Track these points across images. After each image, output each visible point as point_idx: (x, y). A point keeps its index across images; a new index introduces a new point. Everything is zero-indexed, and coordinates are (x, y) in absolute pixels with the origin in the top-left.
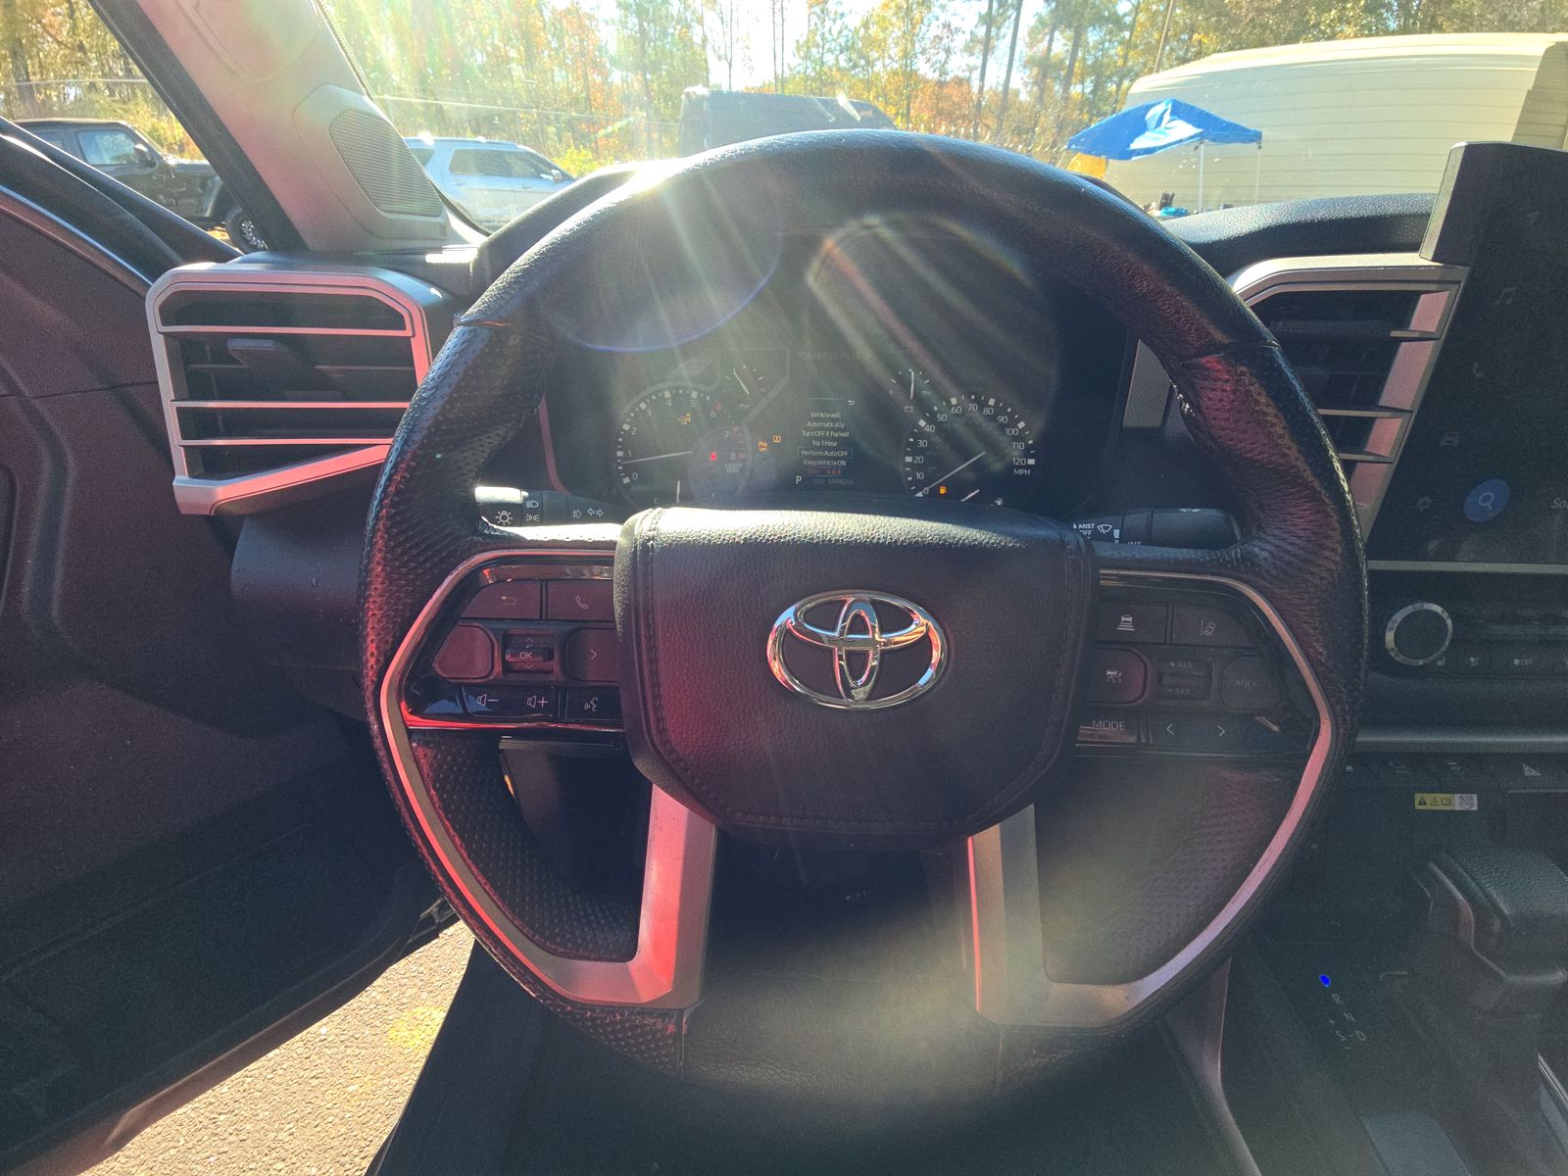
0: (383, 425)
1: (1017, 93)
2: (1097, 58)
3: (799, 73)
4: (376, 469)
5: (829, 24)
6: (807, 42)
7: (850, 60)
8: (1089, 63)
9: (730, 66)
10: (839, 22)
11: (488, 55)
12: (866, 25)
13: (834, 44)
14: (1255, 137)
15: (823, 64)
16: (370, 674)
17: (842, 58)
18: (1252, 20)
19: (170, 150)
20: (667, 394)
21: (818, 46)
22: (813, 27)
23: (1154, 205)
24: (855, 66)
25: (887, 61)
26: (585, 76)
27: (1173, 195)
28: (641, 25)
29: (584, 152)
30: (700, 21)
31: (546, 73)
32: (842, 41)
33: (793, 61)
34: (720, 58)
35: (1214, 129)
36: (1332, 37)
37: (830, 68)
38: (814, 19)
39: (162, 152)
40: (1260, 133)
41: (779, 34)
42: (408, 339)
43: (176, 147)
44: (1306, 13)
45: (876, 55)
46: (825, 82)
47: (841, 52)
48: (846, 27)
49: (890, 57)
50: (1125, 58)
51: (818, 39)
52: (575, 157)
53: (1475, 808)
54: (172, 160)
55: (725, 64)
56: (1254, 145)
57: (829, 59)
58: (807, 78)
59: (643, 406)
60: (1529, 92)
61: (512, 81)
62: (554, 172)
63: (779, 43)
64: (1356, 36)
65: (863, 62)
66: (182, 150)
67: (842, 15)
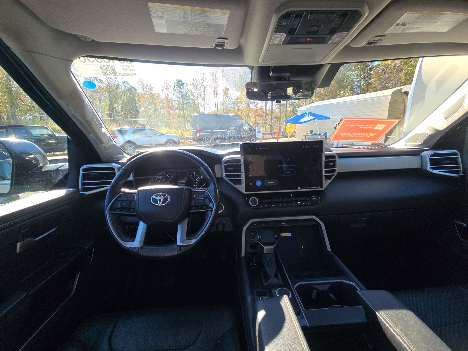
0: (109, 183)
1: (275, 110)
2: (292, 103)
3: (222, 109)
4: (107, 190)
5: (228, 99)
6: (223, 103)
7: (234, 106)
8: (291, 104)
9: (205, 108)
10: (230, 99)
11: (145, 108)
12: (237, 99)
13: (229, 103)
14: (329, 118)
15: (227, 107)
16: (105, 207)
17: (232, 106)
18: (325, 94)
19: (57, 132)
20: (156, 178)
21: (226, 103)
22: (224, 100)
23: (309, 133)
24: (235, 107)
25: (243, 106)
26: (169, 112)
27: (313, 131)
28: (183, 101)
29: (167, 128)
30: (197, 100)
31: (159, 111)
32: (232, 102)
33: (220, 106)
34: (202, 107)
35: (317, 117)
36: (344, 97)
37: (229, 108)
38: (224, 98)
39: (55, 133)
40: (329, 117)
41: (216, 101)
42: (115, 172)
43: (59, 132)
44: (337, 92)
45: (240, 105)
46: (228, 110)
47: (231, 104)
48: (232, 99)
49: (243, 105)
50: (299, 103)
51: (226, 102)
52: (165, 129)
53: (291, 235)
54: (57, 135)
55: (203, 108)
56: (329, 120)
57: (229, 106)
58: (224, 109)
59: (152, 180)
60: (389, 103)
61: (150, 113)
62: (159, 133)
63: (216, 103)
64: (349, 96)
65: (237, 106)
66: (60, 132)
67: (231, 97)
